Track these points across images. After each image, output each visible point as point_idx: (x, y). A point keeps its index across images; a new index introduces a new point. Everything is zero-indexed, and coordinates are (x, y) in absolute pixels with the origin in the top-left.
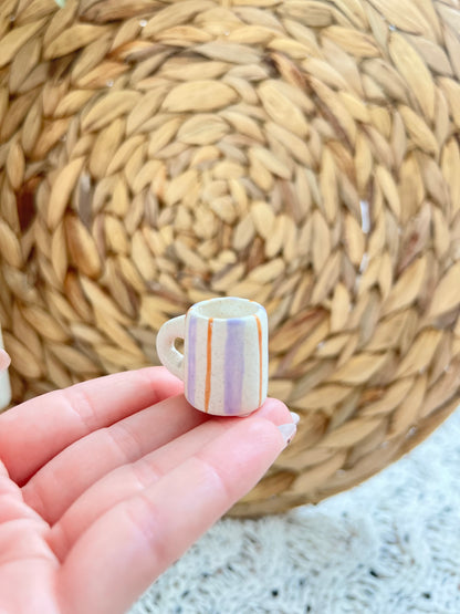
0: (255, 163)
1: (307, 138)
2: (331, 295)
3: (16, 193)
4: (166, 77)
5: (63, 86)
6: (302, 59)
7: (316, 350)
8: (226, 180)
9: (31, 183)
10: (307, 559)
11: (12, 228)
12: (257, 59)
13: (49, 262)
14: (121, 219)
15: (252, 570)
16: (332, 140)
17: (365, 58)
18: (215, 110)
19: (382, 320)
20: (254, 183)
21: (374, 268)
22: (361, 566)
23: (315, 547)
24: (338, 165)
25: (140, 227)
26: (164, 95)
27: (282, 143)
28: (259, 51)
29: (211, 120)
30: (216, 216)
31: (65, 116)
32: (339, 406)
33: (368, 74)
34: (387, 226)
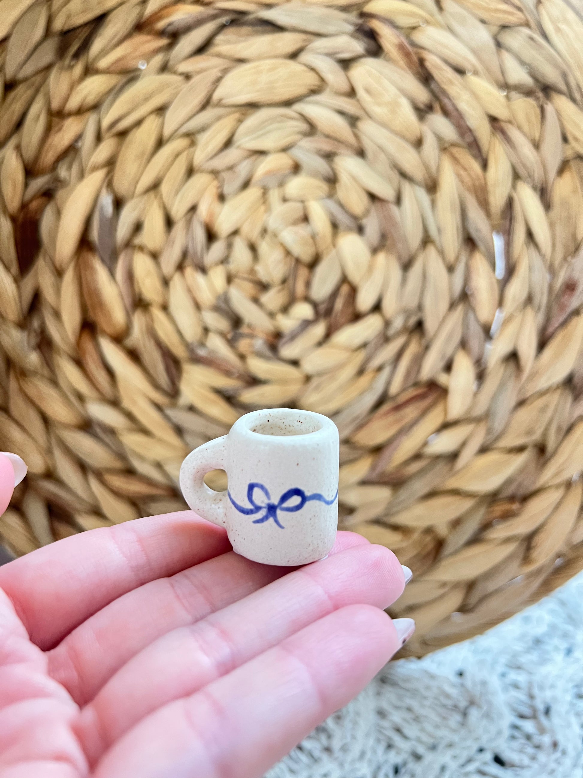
0: (344, 178)
1: (418, 143)
2: (448, 368)
3: (13, 219)
4: (219, 55)
5: (78, 69)
6: (414, 28)
7: (425, 444)
8: (302, 202)
9: (34, 205)
10: (405, 737)
11: (7, 268)
12: (350, 28)
13: (57, 315)
14: (155, 256)
15: (328, 750)
16: (453, 145)
17: (504, 27)
18: (288, 103)
19: (521, 403)
20: (341, 206)
21: (511, 329)
22: (481, 750)
23: (417, 719)
24: (462, 181)
25: (180, 267)
26: (218, 80)
27: (381, 149)
28: (353, 17)
29: (282, 116)
30: (288, 253)
31: (80, 111)
32: (456, 523)
33: (508, 50)
34: (531, 269)
